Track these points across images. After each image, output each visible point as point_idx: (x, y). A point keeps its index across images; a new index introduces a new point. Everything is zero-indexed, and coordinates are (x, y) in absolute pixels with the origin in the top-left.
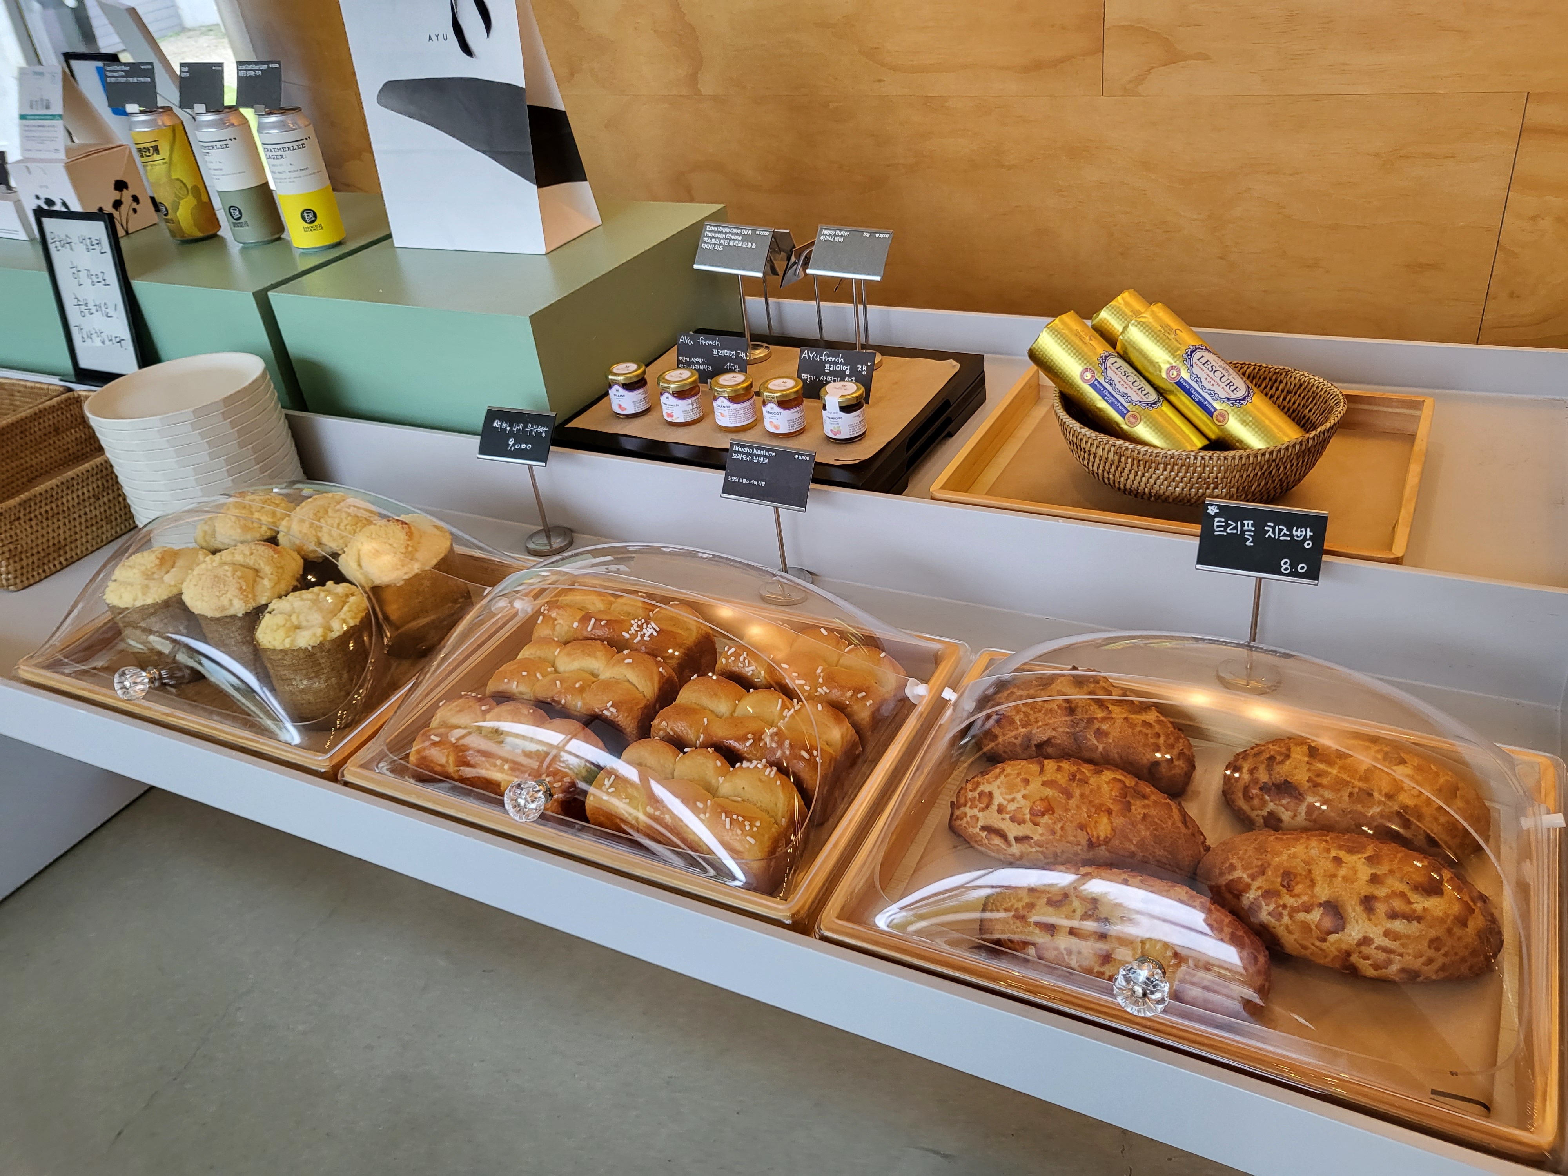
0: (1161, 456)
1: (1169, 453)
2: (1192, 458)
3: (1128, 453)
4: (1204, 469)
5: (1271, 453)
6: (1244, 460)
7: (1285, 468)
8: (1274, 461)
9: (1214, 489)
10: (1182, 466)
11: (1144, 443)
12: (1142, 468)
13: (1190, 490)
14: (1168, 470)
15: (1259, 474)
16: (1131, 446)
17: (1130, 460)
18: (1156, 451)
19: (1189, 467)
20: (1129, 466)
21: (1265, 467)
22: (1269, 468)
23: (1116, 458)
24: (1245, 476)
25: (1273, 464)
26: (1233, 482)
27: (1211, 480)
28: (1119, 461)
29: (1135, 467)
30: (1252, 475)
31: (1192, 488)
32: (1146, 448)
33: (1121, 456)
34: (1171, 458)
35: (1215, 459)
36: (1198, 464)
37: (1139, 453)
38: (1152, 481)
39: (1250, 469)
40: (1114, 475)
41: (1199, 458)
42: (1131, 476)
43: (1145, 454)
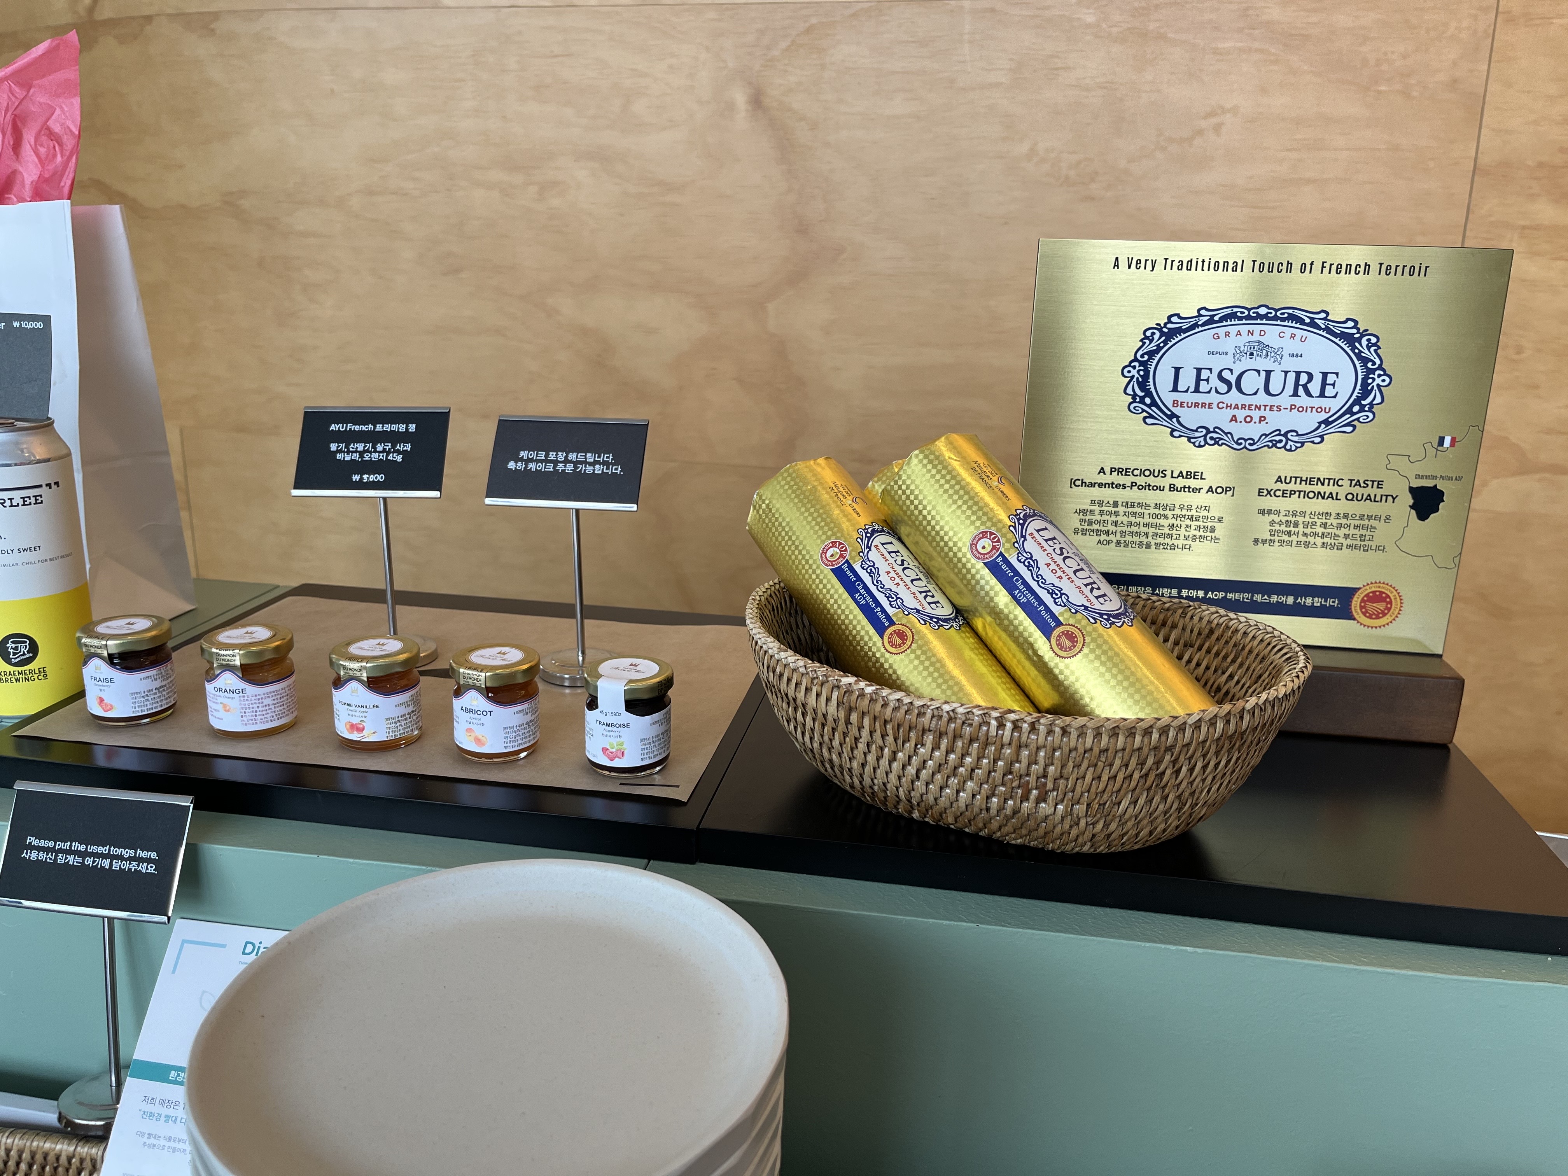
0: (929, 715)
1: (946, 708)
2: (994, 723)
3: (864, 704)
4: (1018, 753)
5: (1164, 731)
6: (1105, 739)
7: (1191, 770)
8: (1170, 749)
9: (1038, 801)
10: (971, 741)
11: (895, 684)
12: (890, 739)
13: (988, 798)
14: (943, 747)
15: (1136, 775)
16: (869, 690)
17: (866, 722)
18: (918, 703)
19: (987, 744)
20: (865, 733)
21: (1150, 761)
22: (1158, 763)
23: (842, 715)
24: (1105, 777)
25: (1167, 758)
26: (1078, 789)
27: (1032, 779)
28: (848, 722)
29: (877, 735)
30: (1120, 777)
31: (993, 795)
32: (899, 695)
33: (850, 710)
34: (950, 720)
35: (1042, 729)
36: (1006, 740)
37: (885, 705)
38: (911, 770)
39: (1118, 762)
40: (840, 755)
41: (1009, 725)
42: (871, 758)
43: (895, 709)
